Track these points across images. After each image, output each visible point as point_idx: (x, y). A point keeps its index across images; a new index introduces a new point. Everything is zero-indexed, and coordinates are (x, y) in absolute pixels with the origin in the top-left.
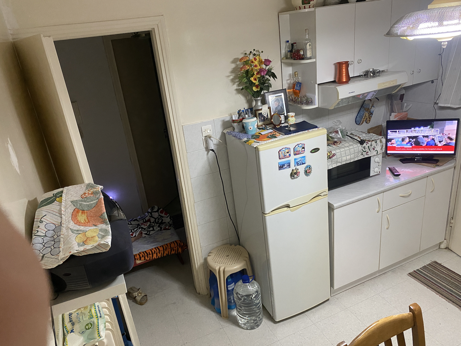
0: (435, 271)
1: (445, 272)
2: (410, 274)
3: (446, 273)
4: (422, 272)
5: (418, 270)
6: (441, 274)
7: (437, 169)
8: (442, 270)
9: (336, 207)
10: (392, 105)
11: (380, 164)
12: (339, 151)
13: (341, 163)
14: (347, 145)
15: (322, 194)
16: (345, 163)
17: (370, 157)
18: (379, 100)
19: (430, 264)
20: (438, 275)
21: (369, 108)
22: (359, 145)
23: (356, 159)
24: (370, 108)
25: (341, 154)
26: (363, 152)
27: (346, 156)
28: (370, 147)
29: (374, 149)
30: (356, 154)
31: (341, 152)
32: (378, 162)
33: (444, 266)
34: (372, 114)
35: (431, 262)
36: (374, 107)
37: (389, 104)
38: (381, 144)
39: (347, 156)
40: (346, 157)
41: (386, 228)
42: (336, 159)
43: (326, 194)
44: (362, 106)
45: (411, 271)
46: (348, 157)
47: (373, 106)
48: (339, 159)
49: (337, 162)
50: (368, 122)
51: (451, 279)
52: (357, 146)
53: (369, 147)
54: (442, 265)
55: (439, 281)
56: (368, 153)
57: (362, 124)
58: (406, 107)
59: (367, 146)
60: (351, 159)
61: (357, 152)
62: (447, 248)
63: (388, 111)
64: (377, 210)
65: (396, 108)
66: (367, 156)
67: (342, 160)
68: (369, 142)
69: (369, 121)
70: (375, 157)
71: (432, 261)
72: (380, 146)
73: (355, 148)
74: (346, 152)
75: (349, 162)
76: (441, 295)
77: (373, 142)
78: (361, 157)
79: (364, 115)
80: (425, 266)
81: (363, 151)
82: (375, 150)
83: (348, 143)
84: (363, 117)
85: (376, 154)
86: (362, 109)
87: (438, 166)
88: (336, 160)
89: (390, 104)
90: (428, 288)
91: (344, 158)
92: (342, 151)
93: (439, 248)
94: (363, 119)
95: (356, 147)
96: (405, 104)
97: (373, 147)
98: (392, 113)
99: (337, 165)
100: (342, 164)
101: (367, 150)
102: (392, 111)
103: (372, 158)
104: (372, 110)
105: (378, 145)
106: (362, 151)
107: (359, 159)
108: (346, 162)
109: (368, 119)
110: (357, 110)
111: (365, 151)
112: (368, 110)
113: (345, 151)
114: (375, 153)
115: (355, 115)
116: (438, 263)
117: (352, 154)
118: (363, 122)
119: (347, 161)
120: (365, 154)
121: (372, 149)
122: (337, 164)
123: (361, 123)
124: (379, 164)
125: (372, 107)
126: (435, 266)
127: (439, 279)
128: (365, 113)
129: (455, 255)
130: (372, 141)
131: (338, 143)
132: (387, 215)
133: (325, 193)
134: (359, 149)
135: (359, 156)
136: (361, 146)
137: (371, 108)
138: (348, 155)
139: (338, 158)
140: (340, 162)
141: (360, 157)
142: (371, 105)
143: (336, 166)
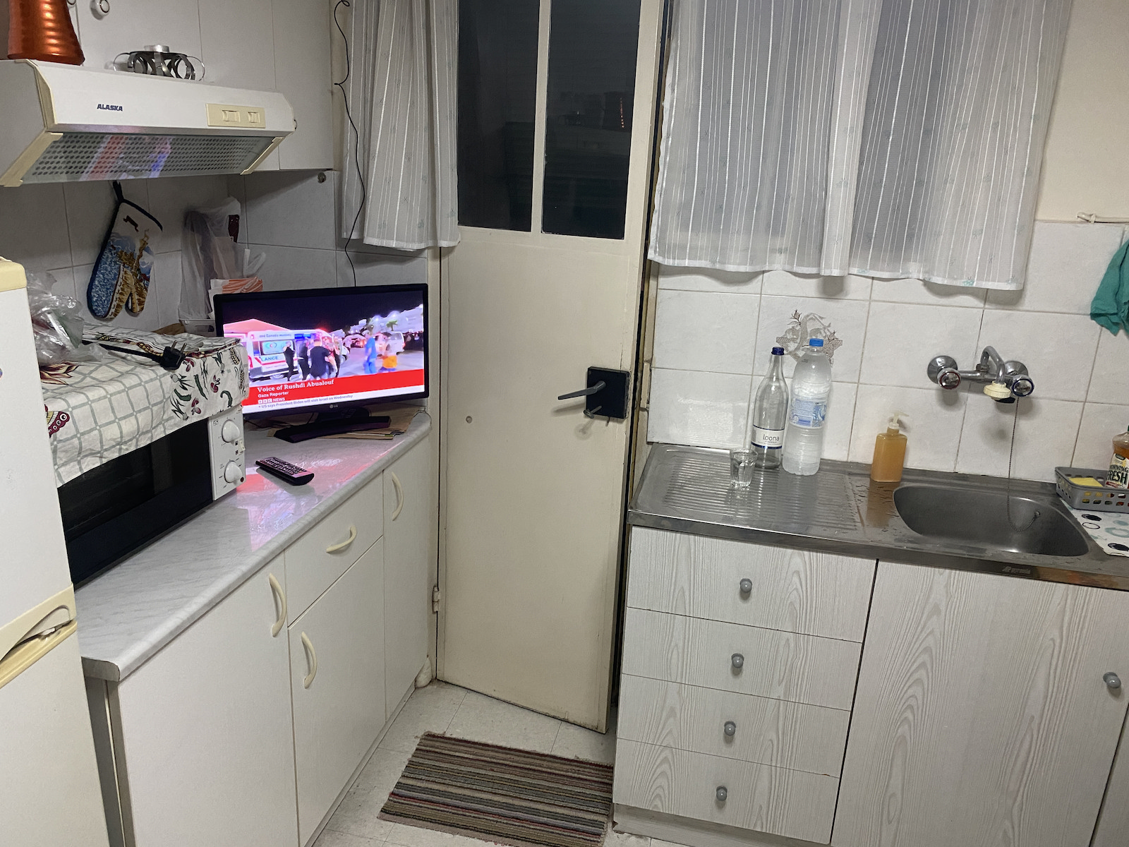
0: (442, 765)
1: (466, 756)
2: (383, 810)
3: (471, 757)
4: (411, 788)
5: (399, 785)
6: (462, 768)
7: (399, 443)
8: (457, 754)
9: (127, 668)
10: (206, 248)
11: (241, 447)
12: (80, 399)
13: (101, 457)
14: (103, 373)
15: (45, 628)
16: (116, 455)
17: (205, 422)
18: (161, 228)
19: (421, 750)
20: (454, 775)
21: (132, 255)
22: (161, 371)
23: (159, 434)
24: (137, 253)
25: (92, 411)
26: (182, 402)
27: (117, 420)
28: (201, 380)
29: (216, 389)
30: (155, 408)
31: (89, 402)
32: (232, 442)
33: (455, 739)
34: (148, 279)
35: (418, 741)
36: (148, 250)
37: (198, 248)
38: (238, 366)
39: (122, 423)
40: (120, 427)
41: (304, 684)
42: (72, 438)
43: (66, 620)
44: (105, 244)
45: (382, 798)
46: (129, 426)
47: (144, 248)
48: (86, 437)
49: (81, 453)
50: (138, 308)
51: (493, 770)
52: (153, 375)
53: (196, 377)
54: (449, 739)
55: (467, 792)
56: (197, 406)
57: (115, 315)
58: (250, 262)
59: (190, 376)
60: (140, 433)
61: (159, 400)
62: (435, 680)
63: (196, 270)
64: (272, 626)
65: (222, 259)
66: (195, 418)
67: (101, 442)
68: (194, 359)
69: (141, 303)
70: (222, 420)
71: (420, 735)
72: (233, 372)
73: (146, 382)
74: (115, 404)
75: (133, 449)
76: (498, 838)
77: (210, 360)
78: (174, 424)
79: (120, 280)
80: (411, 762)
81: (181, 397)
82: (220, 391)
83: (106, 365)
84: (118, 288)
85: (226, 408)
86: (107, 254)
87: (398, 433)
88: (76, 441)
89: (201, 248)
90: (453, 833)
91: (112, 433)
92: (93, 401)
93: (416, 688)
94: (116, 296)
95: (152, 380)
96: (247, 251)
97: (210, 379)
98: (212, 281)
99: (81, 469)
100: (105, 461)
101: (193, 391)
102: (210, 273)
103: (211, 424)
104: (144, 263)
105: (226, 372)
106: (176, 397)
107: (168, 432)
108: (120, 449)
109: (136, 297)
110: (89, 257)
111: (188, 398)
112: (130, 260)
113: (109, 397)
114: (222, 403)
115: (83, 278)
116: (438, 737)
117: (140, 411)
118: (119, 306)
119: (126, 443)
120: (188, 409)
121: (208, 386)
122: (79, 463)
123: (113, 310)
124: (237, 448)
125: (144, 253)
126: (434, 746)
127: (466, 785)
128: (122, 272)
129: (462, 693)
130: (207, 352)
131: (58, 369)
132: (304, 635)
133: (61, 617)
134: (164, 386)
135: (167, 420)
136: (169, 377)
137: (140, 256)
138: (125, 418)
139: (83, 434)
140: (93, 454)
141: (172, 422)
142: (138, 245)
143: (80, 474)
